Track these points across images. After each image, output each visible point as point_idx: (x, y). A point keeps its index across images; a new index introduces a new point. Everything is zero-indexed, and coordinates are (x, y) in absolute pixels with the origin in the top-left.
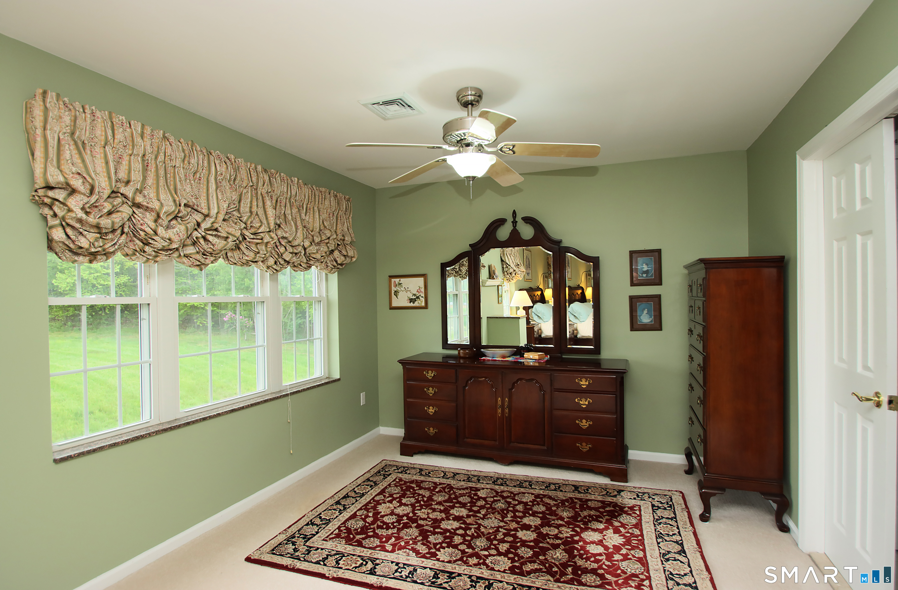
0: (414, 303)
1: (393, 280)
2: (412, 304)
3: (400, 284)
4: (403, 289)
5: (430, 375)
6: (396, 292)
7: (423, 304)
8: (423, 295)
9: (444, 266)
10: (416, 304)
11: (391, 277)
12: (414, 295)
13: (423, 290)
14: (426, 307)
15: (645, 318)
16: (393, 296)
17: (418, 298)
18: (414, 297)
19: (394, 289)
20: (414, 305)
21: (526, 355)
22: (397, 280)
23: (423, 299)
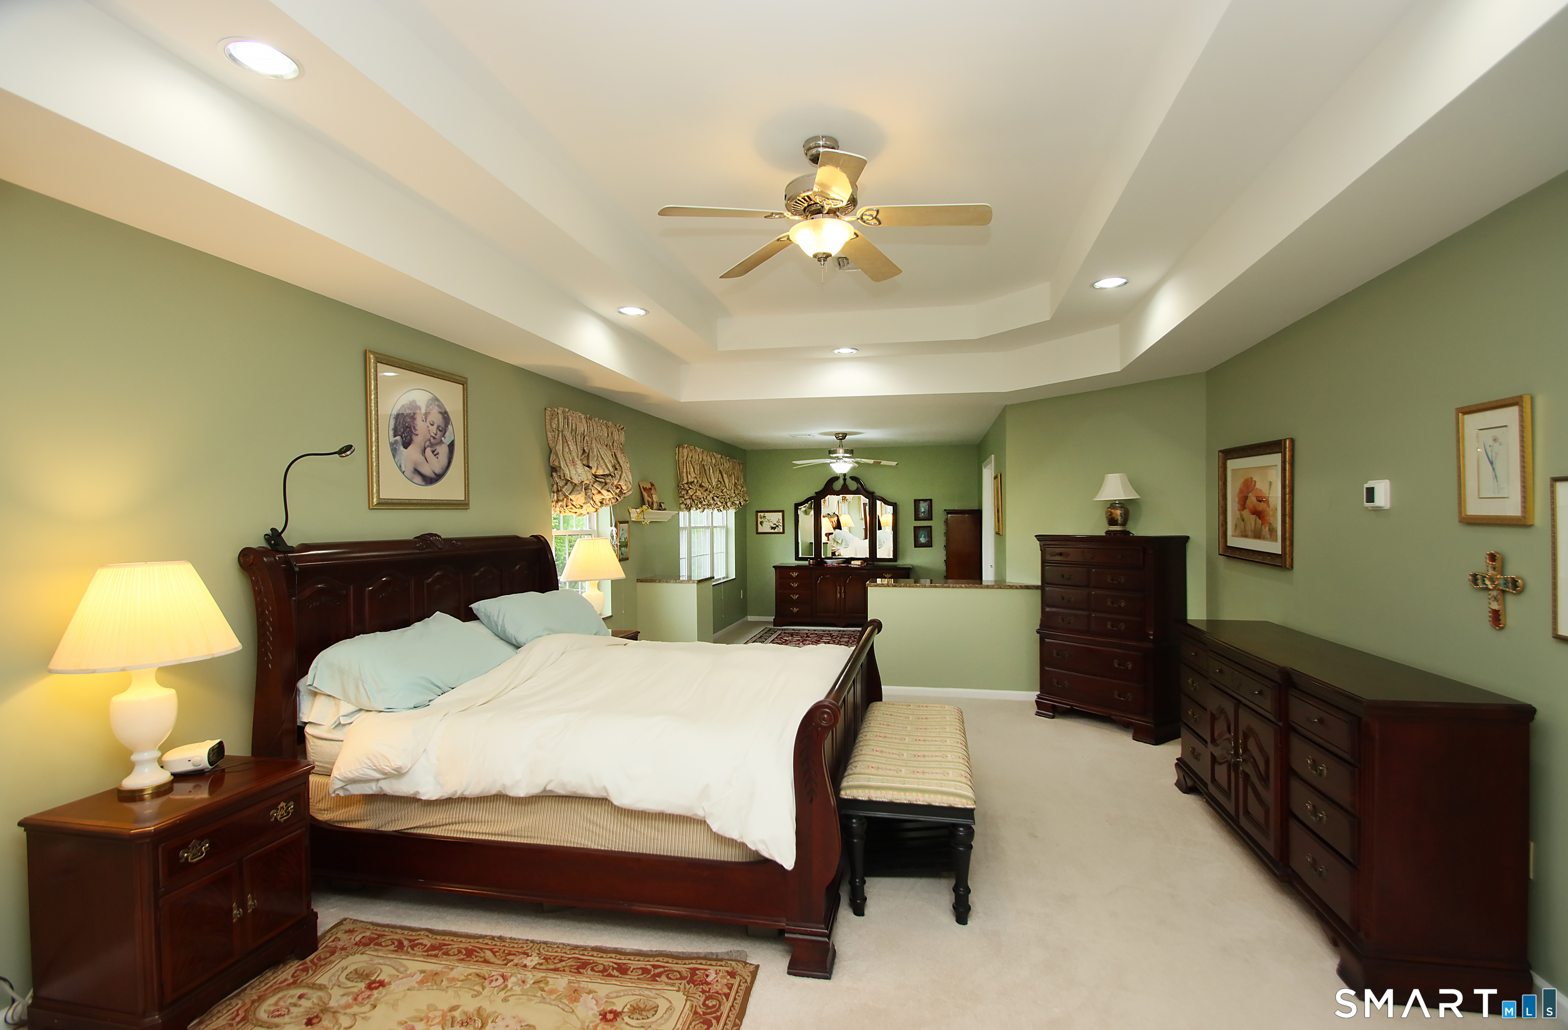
0: (774, 530)
1: (759, 514)
2: (773, 531)
3: (764, 517)
4: (766, 520)
5: (795, 574)
6: (761, 522)
7: (781, 531)
8: (781, 524)
9: (797, 506)
10: (776, 531)
11: (757, 512)
12: (775, 524)
13: (781, 521)
14: (783, 533)
15: (922, 540)
16: (759, 525)
17: (777, 526)
18: (774, 526)
19: (759, 520)
20: (774, 531)
21: (852, 562)
22: (762, 514)
23: (781, 528)
